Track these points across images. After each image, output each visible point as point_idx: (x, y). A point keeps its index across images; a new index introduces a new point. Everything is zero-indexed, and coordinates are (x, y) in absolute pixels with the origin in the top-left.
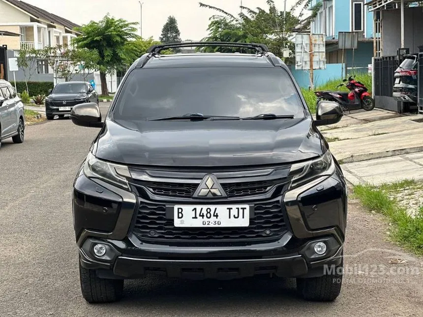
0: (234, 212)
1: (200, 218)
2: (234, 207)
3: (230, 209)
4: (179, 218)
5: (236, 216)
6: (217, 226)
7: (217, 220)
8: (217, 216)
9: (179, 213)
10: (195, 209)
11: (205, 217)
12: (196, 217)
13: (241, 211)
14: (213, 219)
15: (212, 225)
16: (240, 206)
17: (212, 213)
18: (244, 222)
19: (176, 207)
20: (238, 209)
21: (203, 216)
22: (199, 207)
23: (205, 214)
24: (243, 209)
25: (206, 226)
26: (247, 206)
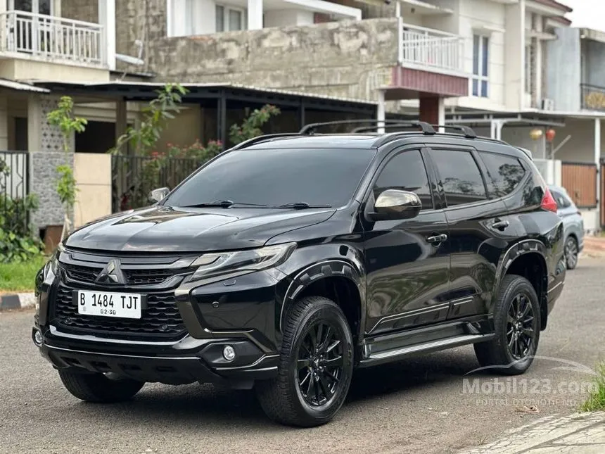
0: (127, 301)
1: (98, 305)
2: (127, 295)
3: (123, 297)
4: (82, 304)
5: (129, 306)
6: (112, 315)
7: (113, 309)
8: (112, 304)
9: (81, 299)
10: (94, 295)
11: (102, 305)
12: (95, 305)
13: (133, 300)
14: (109, 307)
15: (108, 315)
16: (133, 295)
17: (108, 300)
18: (136, 314)
19: (80, 292)
20: (130, 297)
21: (101, 303)
22: (98, 293)
23: (102, 302)
24: (136, 298)
25: (104, 315)
26: (139, 296)
